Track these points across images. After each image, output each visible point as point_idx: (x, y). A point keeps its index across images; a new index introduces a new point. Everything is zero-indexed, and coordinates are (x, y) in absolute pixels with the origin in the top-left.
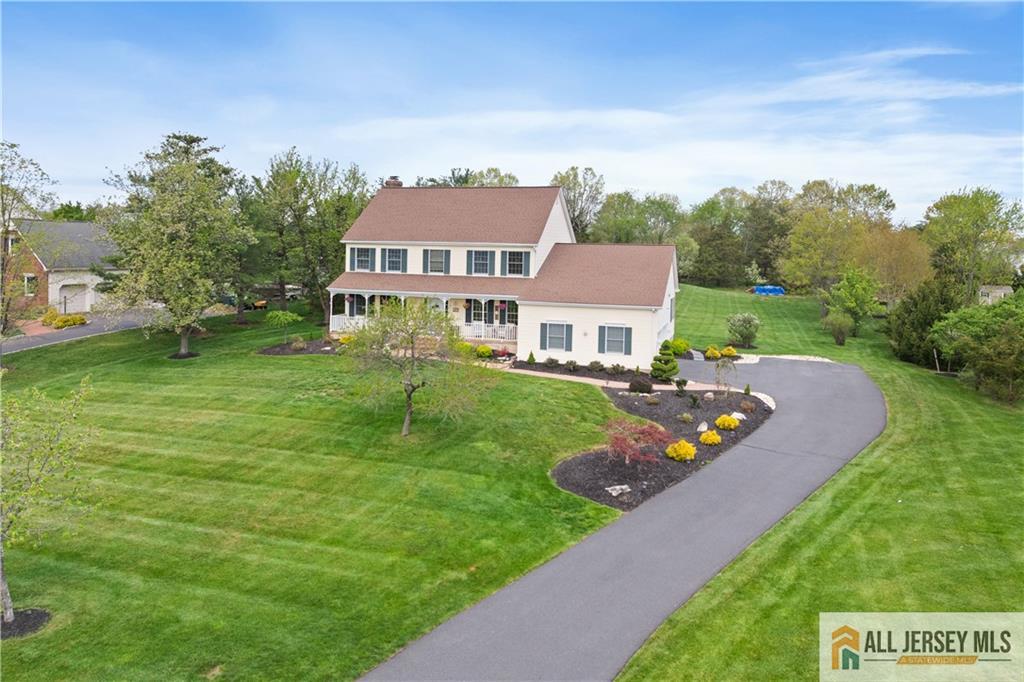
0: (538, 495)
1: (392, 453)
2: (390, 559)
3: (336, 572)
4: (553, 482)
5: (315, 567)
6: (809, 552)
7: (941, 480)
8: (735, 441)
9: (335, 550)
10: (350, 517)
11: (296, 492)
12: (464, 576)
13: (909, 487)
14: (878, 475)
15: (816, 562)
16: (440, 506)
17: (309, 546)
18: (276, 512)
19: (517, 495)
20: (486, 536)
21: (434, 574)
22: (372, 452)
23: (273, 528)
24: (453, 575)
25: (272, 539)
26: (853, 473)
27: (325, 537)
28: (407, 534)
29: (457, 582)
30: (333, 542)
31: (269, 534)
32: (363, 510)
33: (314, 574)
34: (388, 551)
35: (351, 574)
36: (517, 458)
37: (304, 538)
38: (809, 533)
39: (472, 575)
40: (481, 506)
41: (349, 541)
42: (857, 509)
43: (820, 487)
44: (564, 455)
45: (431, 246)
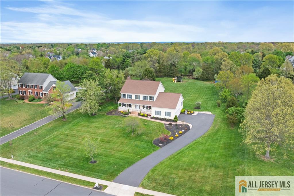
0: (150, 145)
1: (131, 138)
2: (132, 154)
3: (125, 156)
4: (153, 143)
5: (123, 155)
6: (180, 154)
7: (206, 143)
8: (181, 136)
9: (125, 153)
10: (126, 149)
11: (119, 145)
12: (140, 157)
13: (200, 144)
14: (197, 142)
16: (137, 147)
17: (122, 153)
18: (117, 148)
19: (147, 145)
20: (143, 151)
21: (137, 156)
22: (128, 138)
23: (117, 150)
24: (138, 156)
25: (117, 152)
26: (194, 142)
27: (123, 151)
28: (133, 151)
29: (139, 157)
30: (125, 152)
31: (117, 151)
32: (128, 147)
33: (123, 156)
34: (131, 153)
35: (127, 156)
36: (148, 139)
37: (121, 152)
38: (182, 152)
39: (141, 157)
40: (143, 147)
41: (127, 152)
42: (190, 148)
43: (188, 144)
44: (155, 138)
45: (136, 95)
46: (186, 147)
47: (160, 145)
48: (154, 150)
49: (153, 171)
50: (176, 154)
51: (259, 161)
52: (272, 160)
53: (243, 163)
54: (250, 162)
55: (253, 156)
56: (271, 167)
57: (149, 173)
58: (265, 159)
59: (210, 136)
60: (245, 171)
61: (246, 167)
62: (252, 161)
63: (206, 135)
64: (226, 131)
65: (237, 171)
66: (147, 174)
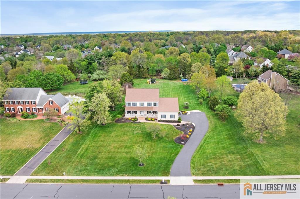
0: (175, 144)
2: (166, 154)
3: (163, 156)
4: (175, 142)
6: (202, 148)
7: (214, 137)
8: (192, 133)
13: (211, 138)
14: (208, 137)
15: (203, 149)
19: (172, 145)
21: (171, 155)
26: (205, 137)
27: (158, 153)
28: (166, 151)
33: (161, 156)
36: (169, 139)
38: (202, 146)
39: (175, 154)
40: (170, 147)
42: (206, 142)
43: (202, 139)
44: (174, 138)
45: (141, 102)
46: (203, 142)
47: (182, 143)
48: (181, 148)
49: (193, 163)
50: (199, 148)
51: (256, 144)
52: (265, 142)
53: (248, 147)
54: (252, 146)
55: (251, 142)
56: (267, 147)
57: (191, 165)
58: (260, 142)
59: (213, 130)
60: (252, 153)
61: (251, 150)
62: (253, 145)
63: (210, 130)
64: (222, 125)
65: (247, 153)
66: (190, 166)
